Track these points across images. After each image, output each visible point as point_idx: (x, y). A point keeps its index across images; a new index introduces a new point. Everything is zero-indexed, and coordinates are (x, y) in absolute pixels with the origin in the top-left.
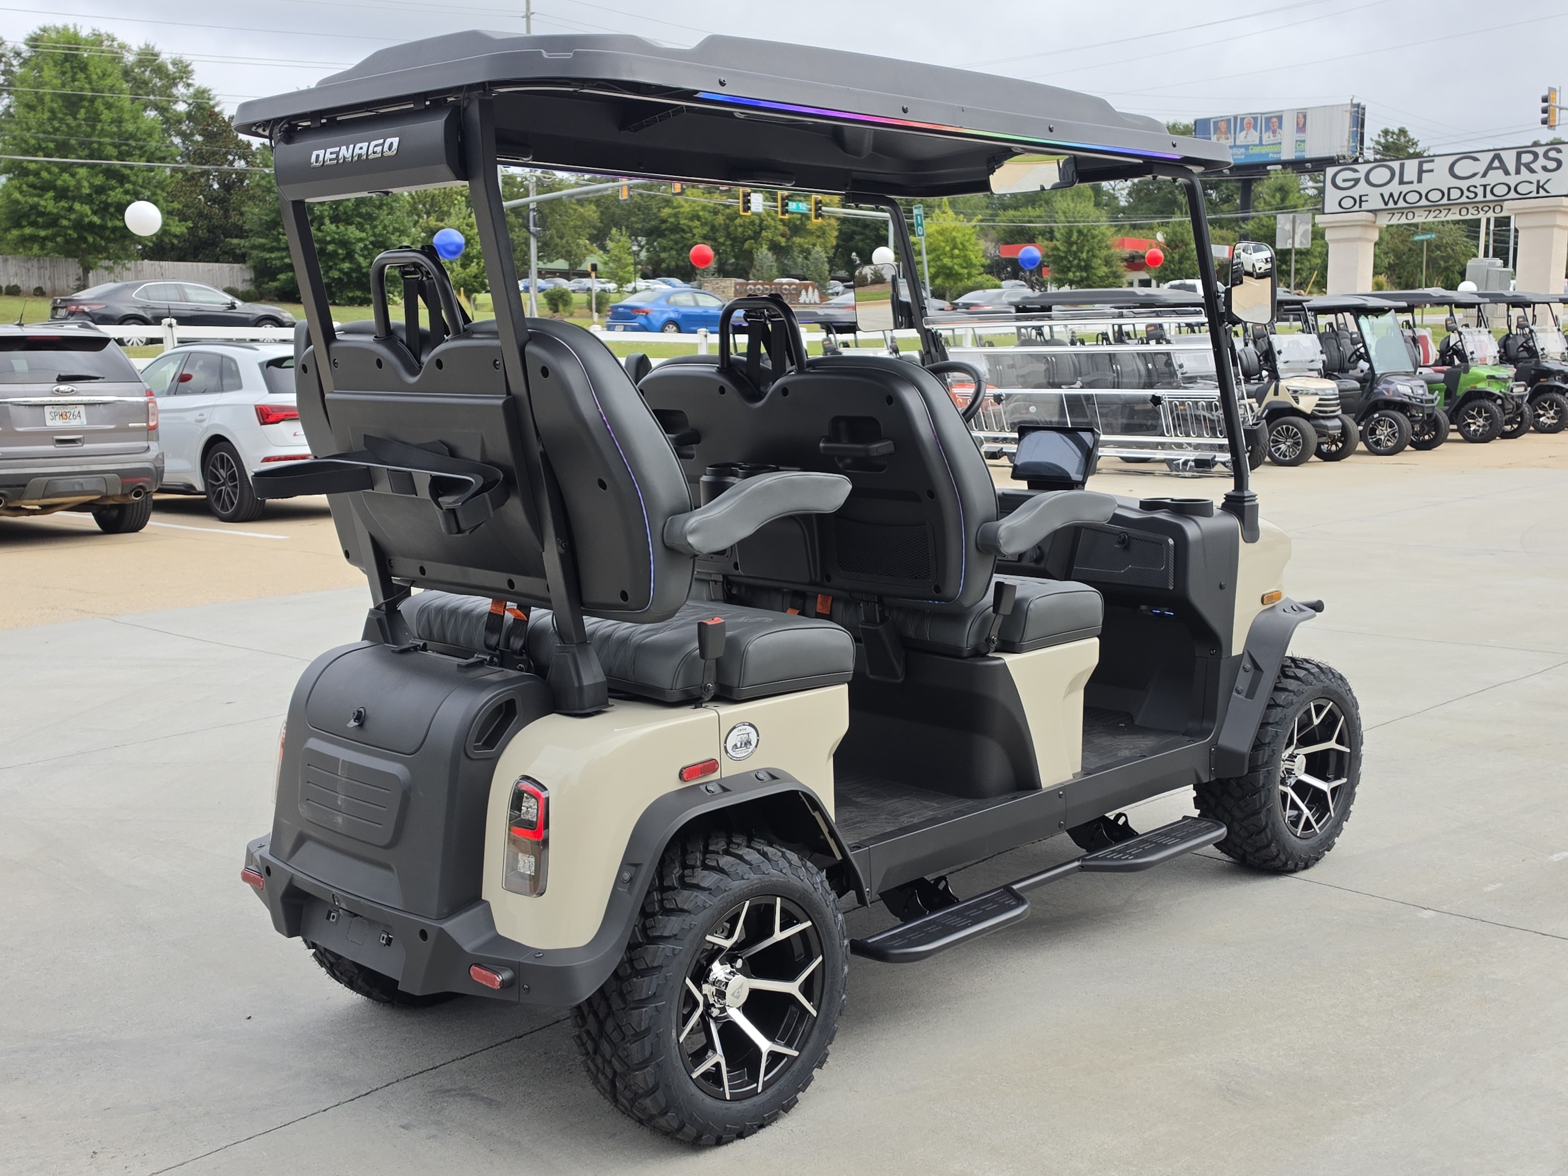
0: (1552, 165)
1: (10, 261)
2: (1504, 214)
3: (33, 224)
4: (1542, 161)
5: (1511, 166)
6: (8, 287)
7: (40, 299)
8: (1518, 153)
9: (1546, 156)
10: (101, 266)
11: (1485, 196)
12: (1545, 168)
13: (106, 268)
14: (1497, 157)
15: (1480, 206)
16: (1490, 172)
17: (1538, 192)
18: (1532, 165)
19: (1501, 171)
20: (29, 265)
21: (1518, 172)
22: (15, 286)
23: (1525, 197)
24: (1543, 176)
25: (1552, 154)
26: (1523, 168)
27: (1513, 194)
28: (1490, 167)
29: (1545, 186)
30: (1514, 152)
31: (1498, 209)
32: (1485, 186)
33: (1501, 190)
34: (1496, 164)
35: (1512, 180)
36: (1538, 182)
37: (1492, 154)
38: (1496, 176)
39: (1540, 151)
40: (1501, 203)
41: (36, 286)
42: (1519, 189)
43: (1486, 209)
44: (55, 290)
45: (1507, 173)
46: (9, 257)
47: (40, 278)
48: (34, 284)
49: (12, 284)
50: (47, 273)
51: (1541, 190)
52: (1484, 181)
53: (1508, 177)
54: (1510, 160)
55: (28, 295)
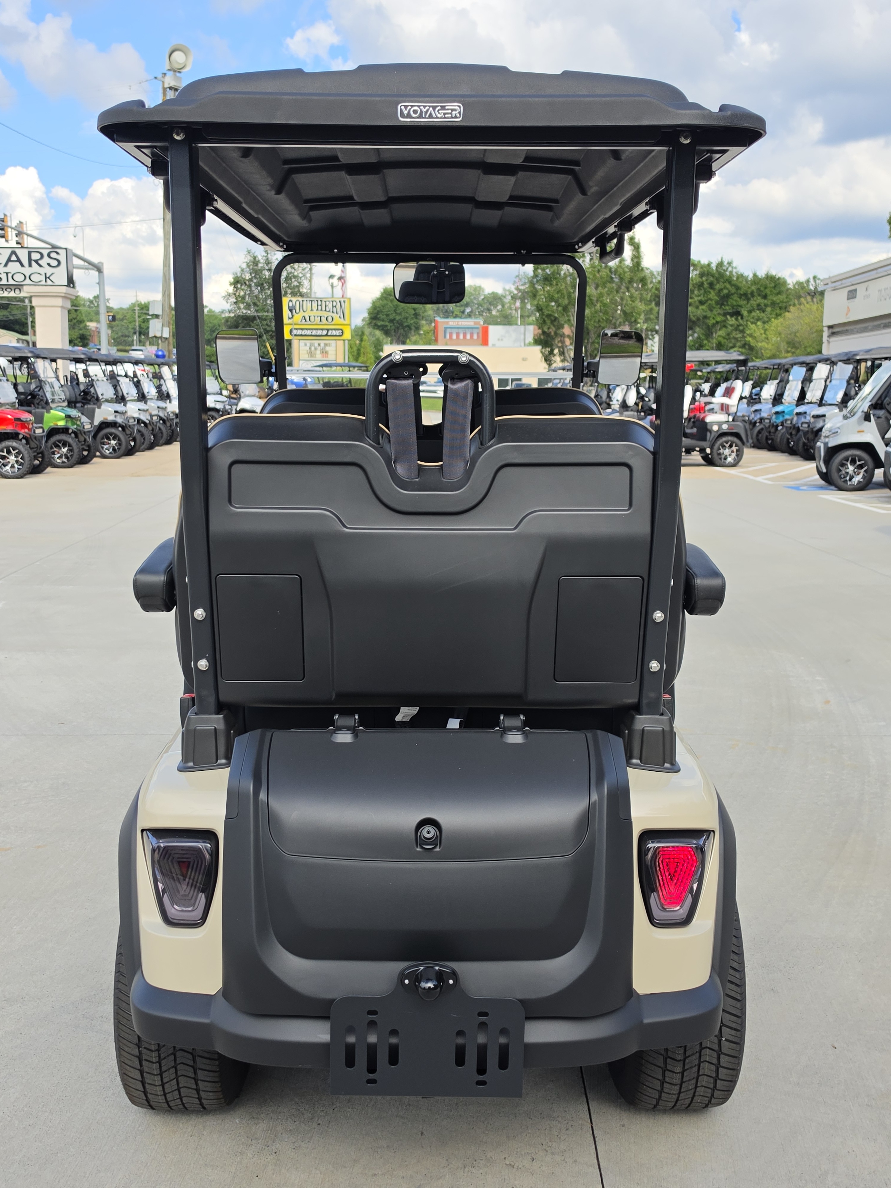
0: (55, 263)
2: (23, 295)
4: (46, 260)
5: (25, 261)
8: (29, 252)
9: (49, 255)
11: (8, 281)
12: (49, 265)
14: (14, 253)
15: (4, 288)
16: (10, 264)
17: (46, 281)
18: (40, 262)
19: (18, 264)
21: (30, 265)
23: (37, 284)
24: (49, 271)
25: (53, 255)
26: (33, 263)
27: (28, 281)
28: (9, 260)
29: (50, 278)
30: (26, 251)
31: (17, 291)
32: (7, 274)
33: (19, 278)
34: (14, 258)
35: (27, 271)
36: (45, 274)
37: (10, 251)
38: (14, 267)
39: (45, 252)
40: (20, 287)
42: (32, 278)
43: (9, 290)
45: (22, 265)
51: (48, 280)
52: (6, 270)
53: (23, 268)
54: (23, 255)
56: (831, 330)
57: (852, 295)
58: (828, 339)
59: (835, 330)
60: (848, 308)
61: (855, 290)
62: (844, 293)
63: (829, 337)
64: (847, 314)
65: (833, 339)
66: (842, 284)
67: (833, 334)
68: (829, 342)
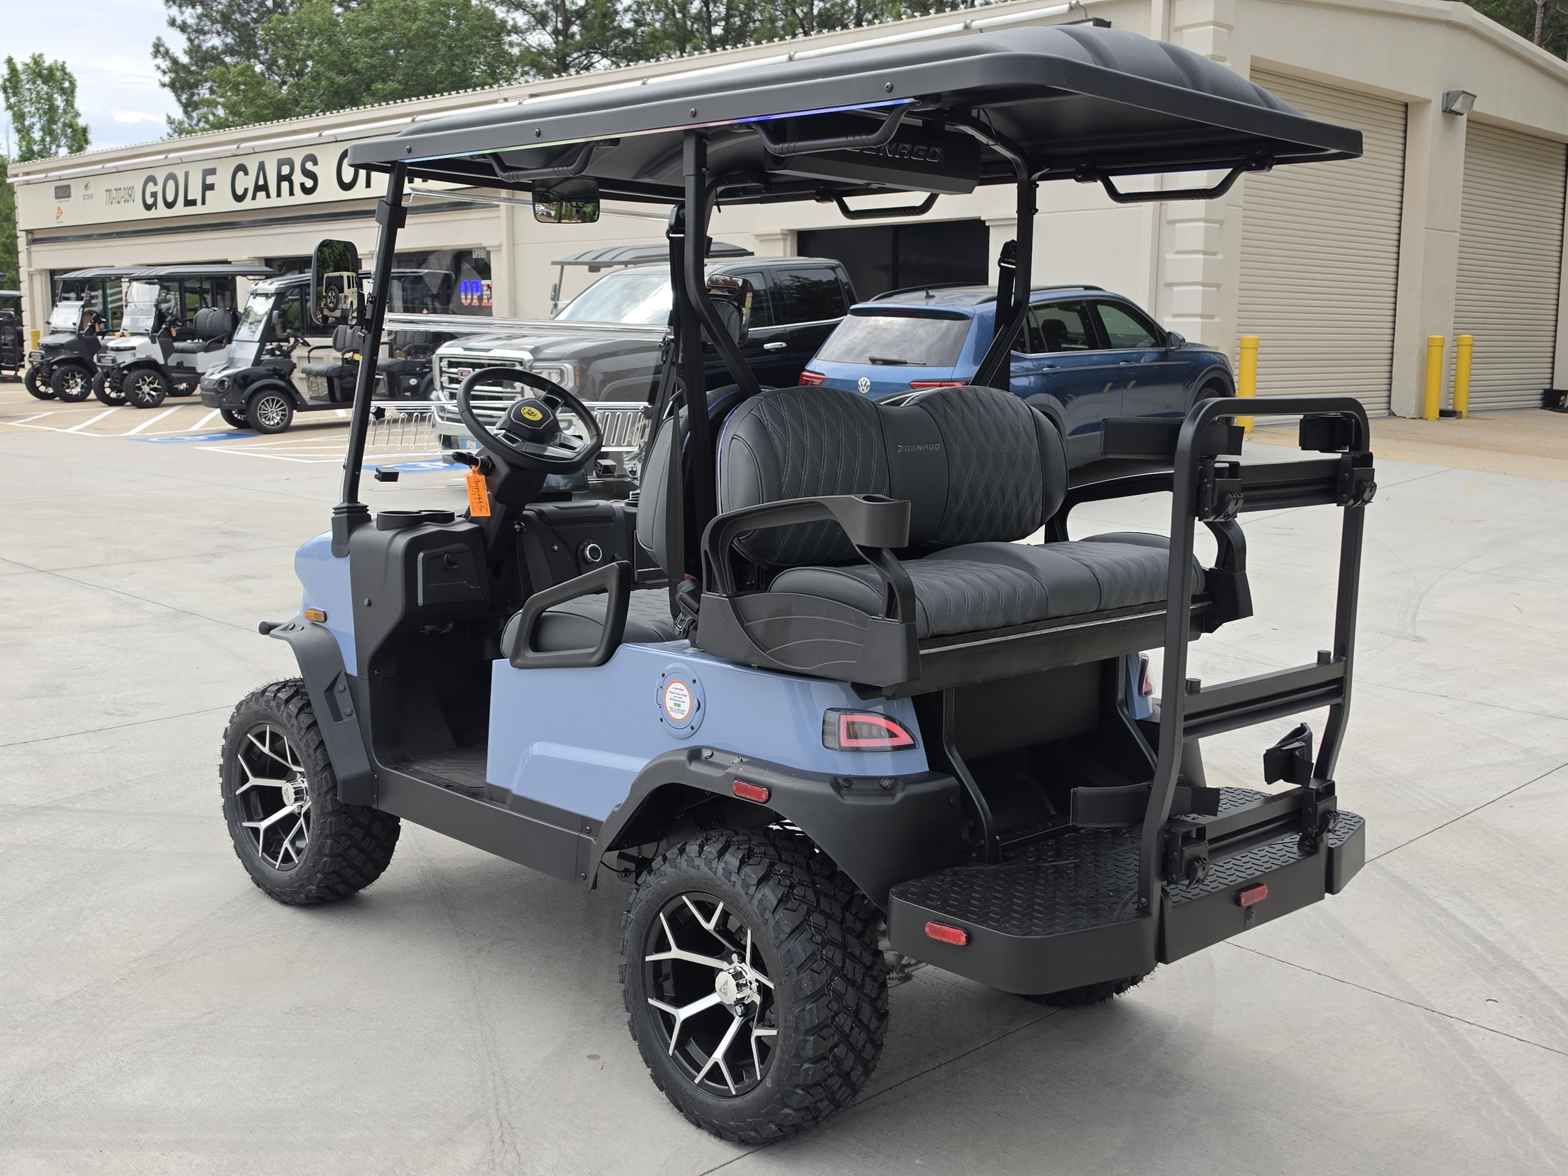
56: (30, 235)
57: (63, 192)
58: (28, 247)
59: (36, 238)
60: (59, 209)
61: (68, 187)
62: (50, 190)
63: (27, 244)
64: (58, 217)
65: (35, 248)
66: (46, 177)
67: (33, 241)
68: (29, 252)
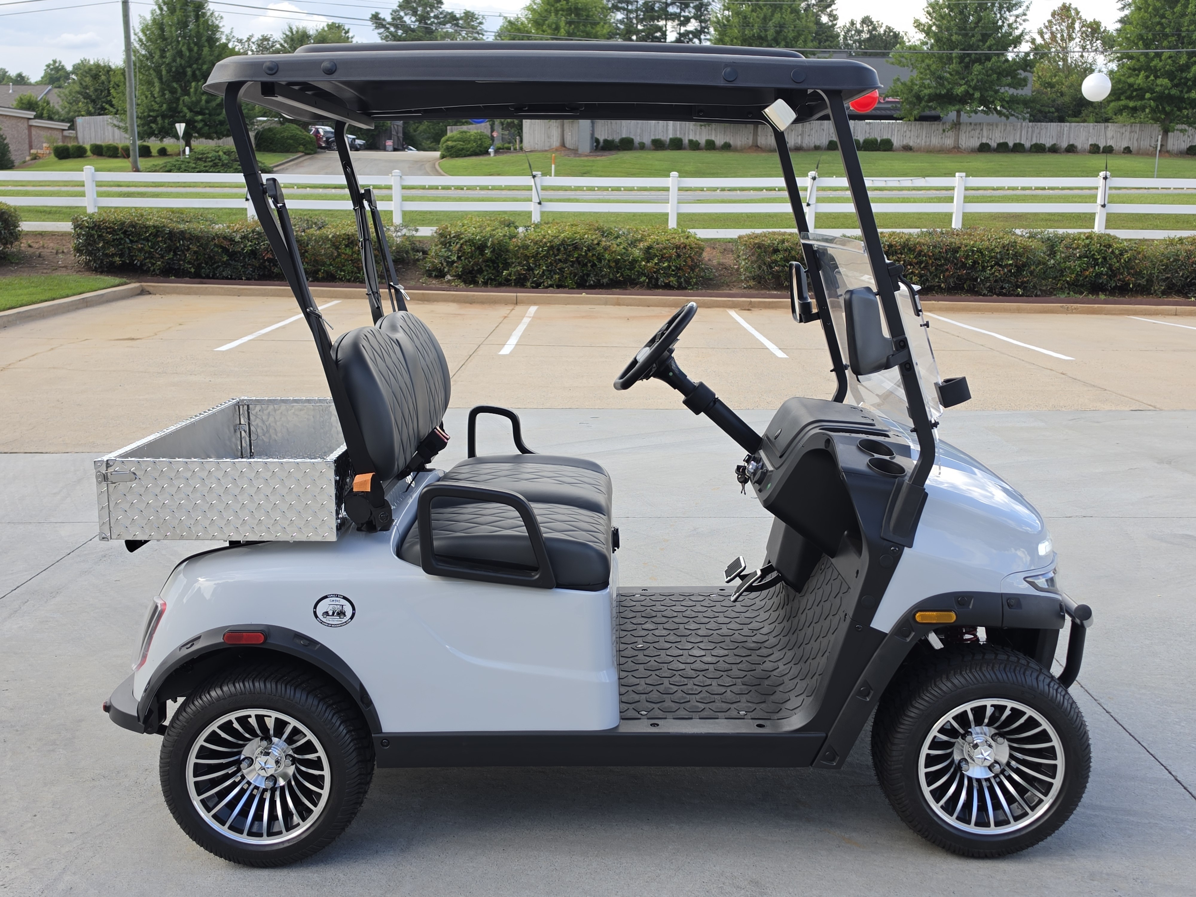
1: (1109, 129)
3: (1130, 98)
6: (1104, 148)
7: (1126, 155)
10: (1177, 130)
13: (1183, 131)
20: (1124, 129)
22: (1111, 147)
41: (1127, 146)
44: (1140, 149)
46: (1110, 124)
47: (1130, 139)
48: (1125, 144)
49: (1108, 145)
50: (1136, 136)
55: (1118, 153)
